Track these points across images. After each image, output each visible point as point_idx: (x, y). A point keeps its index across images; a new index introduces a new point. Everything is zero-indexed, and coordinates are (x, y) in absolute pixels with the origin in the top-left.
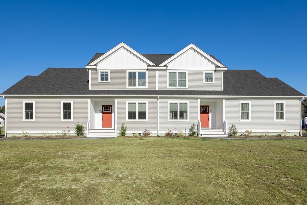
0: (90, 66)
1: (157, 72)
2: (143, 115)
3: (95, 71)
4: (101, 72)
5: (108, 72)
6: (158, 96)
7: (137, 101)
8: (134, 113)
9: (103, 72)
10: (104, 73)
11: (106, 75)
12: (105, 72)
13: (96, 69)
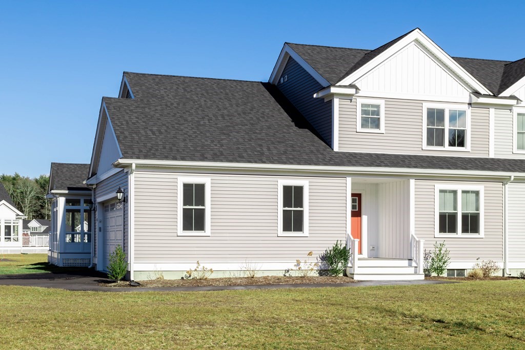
0: (340, 86)
1: (492, 110)
2: (471, 223)
3: (348, 102)
4: (363, 105)
5: (378, 106)
6: (513, 175)
7: (459, 187)
8: (453, 217)
9: (368, 106)
10: (371, 109)
11: (373, 113)
12: (373, 106)
13: (349, 97)
